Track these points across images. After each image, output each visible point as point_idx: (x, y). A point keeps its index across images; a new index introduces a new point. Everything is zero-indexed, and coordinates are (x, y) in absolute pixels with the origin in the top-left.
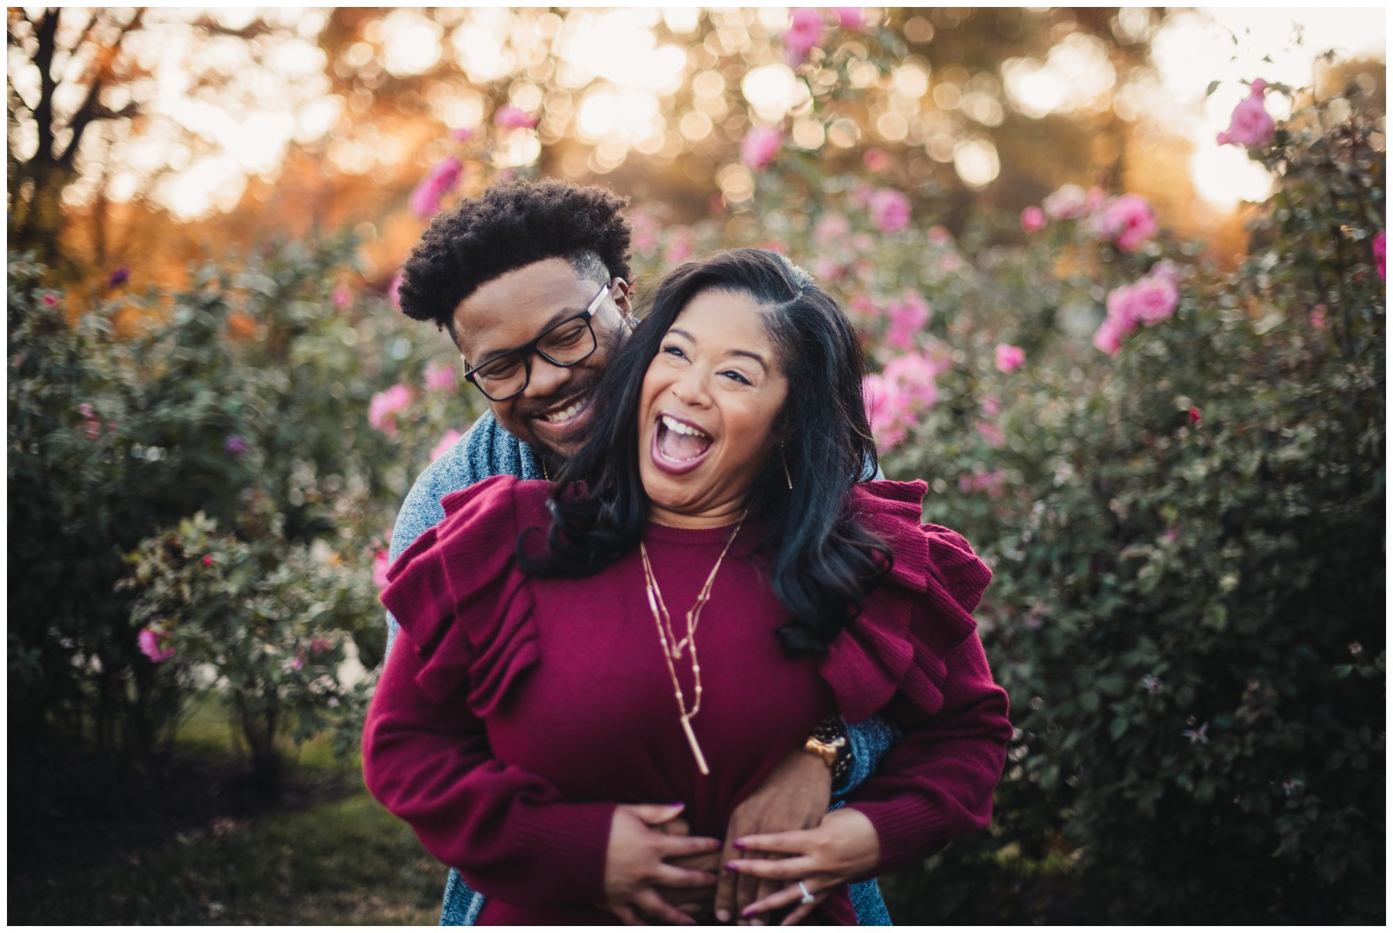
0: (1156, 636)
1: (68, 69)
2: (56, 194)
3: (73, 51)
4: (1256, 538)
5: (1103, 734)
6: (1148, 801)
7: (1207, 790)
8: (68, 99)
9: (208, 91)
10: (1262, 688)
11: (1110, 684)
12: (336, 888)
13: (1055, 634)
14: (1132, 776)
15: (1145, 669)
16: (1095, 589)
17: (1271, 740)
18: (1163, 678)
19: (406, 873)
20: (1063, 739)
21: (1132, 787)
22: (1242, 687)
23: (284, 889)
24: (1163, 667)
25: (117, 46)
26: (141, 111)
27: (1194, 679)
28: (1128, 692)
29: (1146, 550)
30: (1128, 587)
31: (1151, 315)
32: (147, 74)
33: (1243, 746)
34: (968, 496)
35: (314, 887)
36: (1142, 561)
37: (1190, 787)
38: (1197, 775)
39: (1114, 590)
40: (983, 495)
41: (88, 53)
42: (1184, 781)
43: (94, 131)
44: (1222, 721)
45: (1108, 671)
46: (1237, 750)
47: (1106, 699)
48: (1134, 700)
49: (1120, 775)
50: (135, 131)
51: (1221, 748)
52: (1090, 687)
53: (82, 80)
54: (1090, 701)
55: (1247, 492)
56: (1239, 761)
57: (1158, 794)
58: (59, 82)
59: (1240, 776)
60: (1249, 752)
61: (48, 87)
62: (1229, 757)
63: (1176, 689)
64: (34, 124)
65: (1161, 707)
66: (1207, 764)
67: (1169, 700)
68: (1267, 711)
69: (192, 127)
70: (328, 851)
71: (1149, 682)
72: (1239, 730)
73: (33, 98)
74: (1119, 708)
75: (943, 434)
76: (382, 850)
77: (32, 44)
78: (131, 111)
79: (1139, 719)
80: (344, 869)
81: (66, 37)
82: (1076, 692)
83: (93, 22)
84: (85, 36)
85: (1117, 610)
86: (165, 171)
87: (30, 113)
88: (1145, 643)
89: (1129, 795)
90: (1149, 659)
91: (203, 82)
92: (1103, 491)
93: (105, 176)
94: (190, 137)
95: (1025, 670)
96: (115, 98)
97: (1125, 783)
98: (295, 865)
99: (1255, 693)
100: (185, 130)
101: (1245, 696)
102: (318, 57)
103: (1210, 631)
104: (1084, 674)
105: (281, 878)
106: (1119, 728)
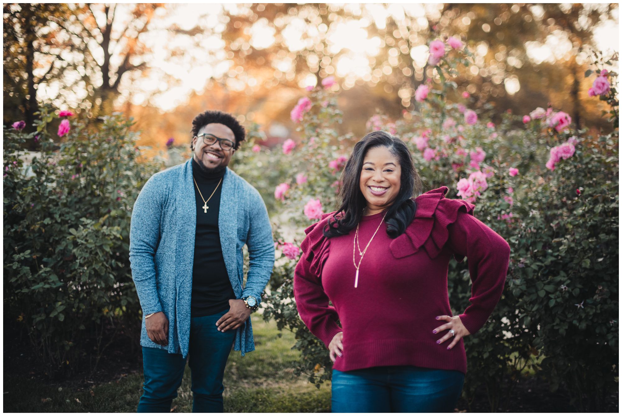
0: (566, 272)
1: (116, 49)
2: (111, 103)
3: (118, 41)
4: (602, 236)
5: (547, 306)
6: (562, 330)
7: (583, 326)
8: (116, 62)
9: (175, 59)
10: (603, 289)
11: (550, 288)
12: (254, 378)
13: (529, 270)
14: (557, 321)
15: (561, 283)
16: (545, 255)
17: (606, 307)
18: (568, 285)
19: (280, 373)
20: (532, 308)
21: (557, 325)
22: (597, 288)
23: (234, 377)
24: (569, 282)
25: (137, 38)
26: (148, 65)
27: (580, 286)
28: (556, 290)
29: (562, 239)
30: (556, 254)
31: (565, 156)
32: (150, 51)
33: (596, 309)
34: (499, 222)
35: (246, 377)
36: (560, 244)
37: (578, 324)
38: (580, 320)
39: (551, 255)
40: (505, 221)
41: (124, 42)
42: (575, 322)
43: (126, 76)
44: (589, 301)
45: (549, 283)
46: (594, 310)
47: (548, 293)
48: (558, 293)
49: (554, 322)
50: (144, 75)
51: (589, 310)
52: (542, 289)
53: (121, 53)
54: (542, 294)
55: (597, 219)
56: (595, 315)
57: (567, 327)
58: (112, 54)
59: (595, 320)
60: (599, 311)
61: (107, 56)
62: (591, 313)
63: (572, 290)
64: (101, 74)
65: (567, 295)
66: (583, 316)
67: (570, 294)
68: (605, 296)
69: (169, 73)
70: (250, 364)
71: (563, 287)
72: (595, 304)
73: (101, 62)
74: (552, 296)
75: (490, 199)
76: (270, 364)
77: (100, 38)
78: (142, 66)
79: (559, 300)
80: (257, 371)
81: (114, 35)
82: (537, 290)
83: (127, 29)
84: (123, 35)
85: (552, 262)
86: (157, 92)
87: (100, 69)
88: (562, 273)
89: (556, 328)
90: (563, 279)
91: (174, 54)
92: (548, 220)
93: (130, 94)
94: (168, 77)
95: (518, 282)
96: (135, 61)
97: (555, 324)
98: (238, 369)
99: (600, 290)
100: (166, 74)
101: (597, 292)
102: (222, 43)
103: (585, 269)
104: (540, 284)
105: (233, 374)
106: (552, 303)
